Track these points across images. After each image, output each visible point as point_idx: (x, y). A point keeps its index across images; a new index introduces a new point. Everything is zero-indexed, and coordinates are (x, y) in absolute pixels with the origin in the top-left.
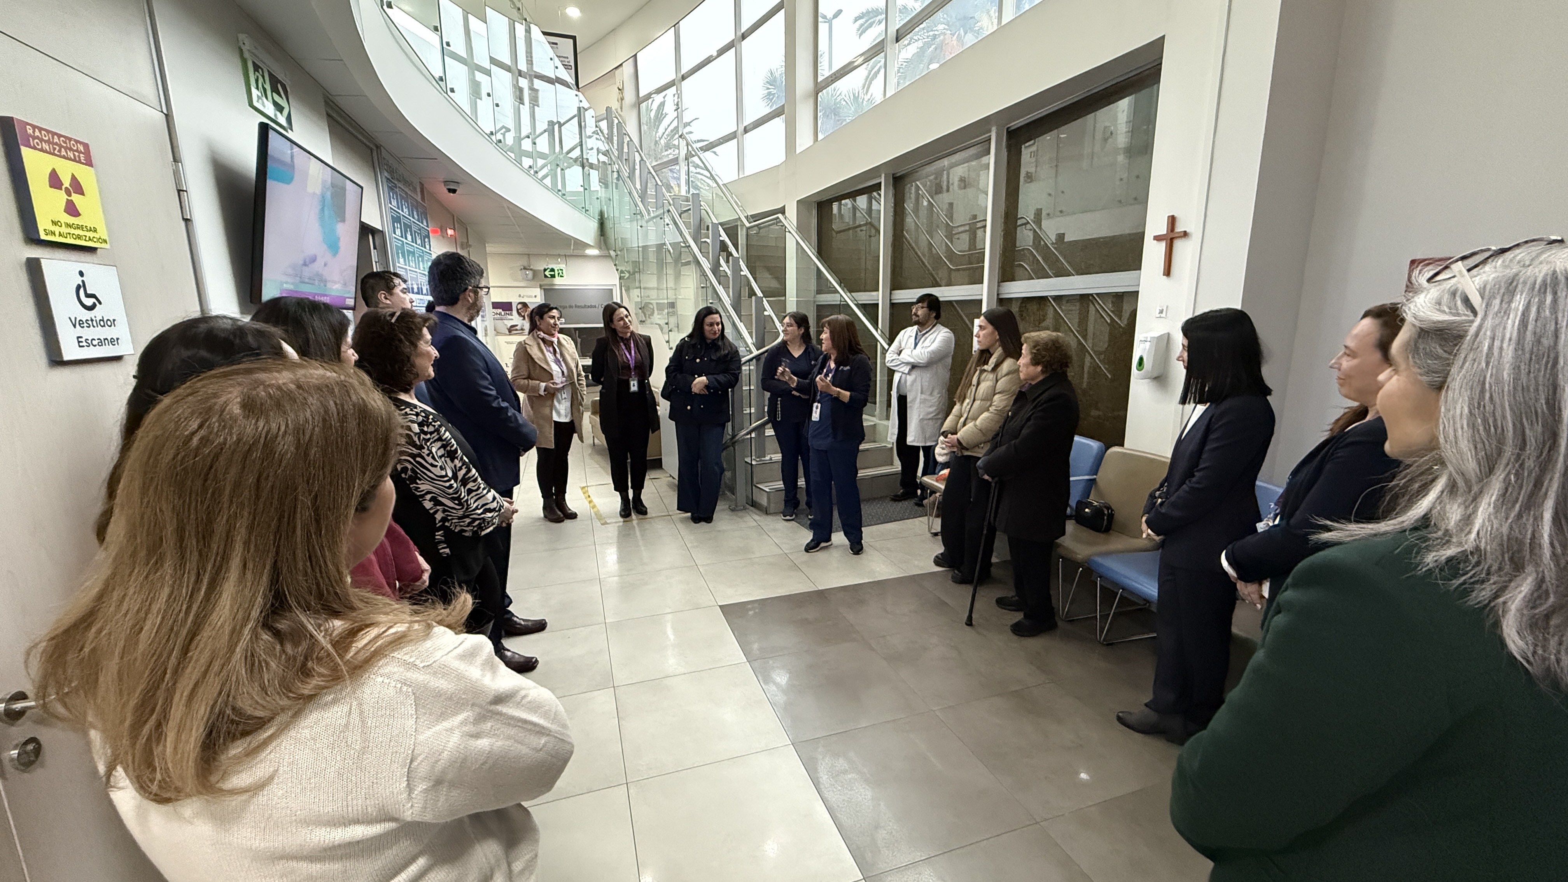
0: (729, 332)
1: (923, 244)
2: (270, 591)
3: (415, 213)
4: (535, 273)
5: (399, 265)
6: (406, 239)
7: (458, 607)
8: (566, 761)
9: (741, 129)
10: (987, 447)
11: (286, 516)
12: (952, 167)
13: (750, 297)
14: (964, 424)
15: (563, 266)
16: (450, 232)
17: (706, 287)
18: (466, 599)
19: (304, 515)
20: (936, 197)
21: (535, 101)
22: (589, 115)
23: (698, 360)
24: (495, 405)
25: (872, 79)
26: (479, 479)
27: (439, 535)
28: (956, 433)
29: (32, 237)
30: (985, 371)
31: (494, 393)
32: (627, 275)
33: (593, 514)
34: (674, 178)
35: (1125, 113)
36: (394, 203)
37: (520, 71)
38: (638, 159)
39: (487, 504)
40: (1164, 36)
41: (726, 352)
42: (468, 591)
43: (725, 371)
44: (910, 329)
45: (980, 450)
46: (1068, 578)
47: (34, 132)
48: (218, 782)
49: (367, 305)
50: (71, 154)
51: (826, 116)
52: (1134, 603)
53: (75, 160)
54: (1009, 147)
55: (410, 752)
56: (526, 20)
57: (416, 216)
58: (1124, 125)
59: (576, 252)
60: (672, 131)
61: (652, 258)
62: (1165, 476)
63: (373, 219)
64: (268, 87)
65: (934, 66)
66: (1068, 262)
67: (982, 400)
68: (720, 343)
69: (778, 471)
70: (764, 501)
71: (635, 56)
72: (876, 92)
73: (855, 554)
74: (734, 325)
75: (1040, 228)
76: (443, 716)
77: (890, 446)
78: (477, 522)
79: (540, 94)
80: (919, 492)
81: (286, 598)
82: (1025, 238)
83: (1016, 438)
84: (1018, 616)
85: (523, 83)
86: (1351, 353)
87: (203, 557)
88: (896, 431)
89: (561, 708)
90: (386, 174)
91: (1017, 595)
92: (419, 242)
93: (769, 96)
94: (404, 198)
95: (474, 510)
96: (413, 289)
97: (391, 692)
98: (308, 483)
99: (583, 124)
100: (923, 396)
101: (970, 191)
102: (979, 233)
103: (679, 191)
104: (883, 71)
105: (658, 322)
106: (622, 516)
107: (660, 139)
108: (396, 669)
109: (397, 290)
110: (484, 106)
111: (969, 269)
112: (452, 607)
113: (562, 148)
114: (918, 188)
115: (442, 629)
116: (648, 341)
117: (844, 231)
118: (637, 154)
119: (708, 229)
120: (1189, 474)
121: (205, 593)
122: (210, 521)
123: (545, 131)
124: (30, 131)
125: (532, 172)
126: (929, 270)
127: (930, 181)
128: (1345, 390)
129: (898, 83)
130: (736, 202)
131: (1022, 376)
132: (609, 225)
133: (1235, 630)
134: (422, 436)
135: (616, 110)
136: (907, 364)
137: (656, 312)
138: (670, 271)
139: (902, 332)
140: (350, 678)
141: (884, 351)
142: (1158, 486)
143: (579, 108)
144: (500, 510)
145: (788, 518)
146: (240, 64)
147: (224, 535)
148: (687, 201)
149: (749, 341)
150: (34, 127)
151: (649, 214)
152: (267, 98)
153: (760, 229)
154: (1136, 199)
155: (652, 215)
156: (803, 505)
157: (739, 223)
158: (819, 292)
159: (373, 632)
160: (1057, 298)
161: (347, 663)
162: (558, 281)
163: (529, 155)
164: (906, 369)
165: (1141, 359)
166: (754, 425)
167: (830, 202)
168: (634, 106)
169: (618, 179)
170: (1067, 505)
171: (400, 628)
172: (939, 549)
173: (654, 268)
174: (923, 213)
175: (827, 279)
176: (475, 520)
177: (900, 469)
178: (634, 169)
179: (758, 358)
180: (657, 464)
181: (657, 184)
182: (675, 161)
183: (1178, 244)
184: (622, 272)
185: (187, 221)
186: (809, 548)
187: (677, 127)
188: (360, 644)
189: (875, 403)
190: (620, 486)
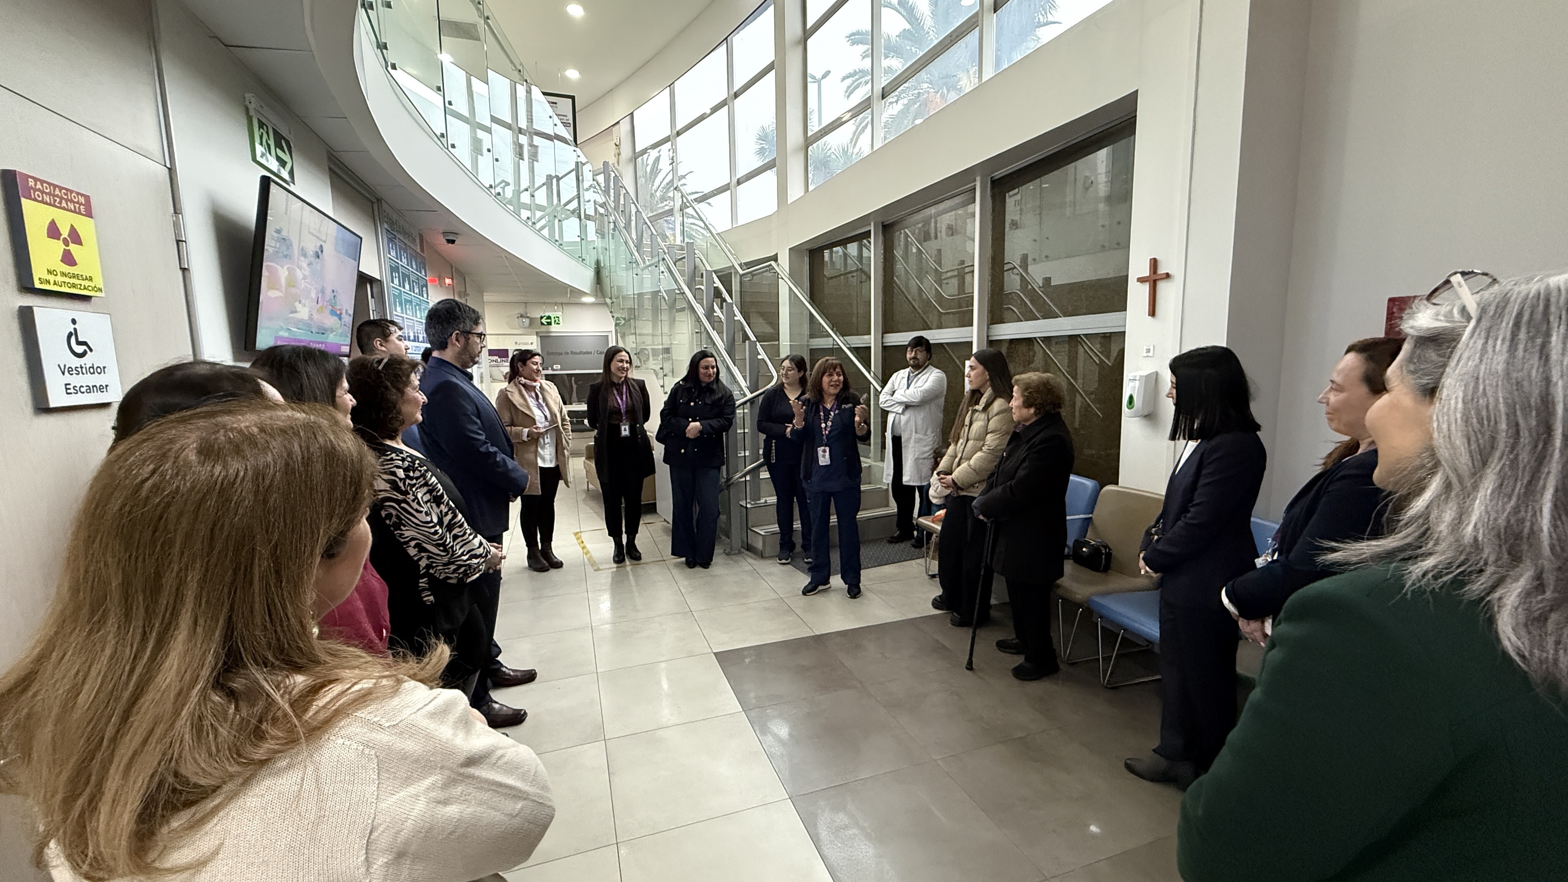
0: (723, 377)
1: (914, 290)
2: (223, 649)
3: (414, 263)
4: (532, 320)
5: (396, 313)
6: (404, 288)
7: (434, 660)
8: (545, 827)
9: (734, 181)
10: (982, 487)
11: (243, 567)
12: (938, 216)
13: (744, 342)
14: (959, 465)
15: (559, 314)
16: (448, 281)
17: (701, 331)
18: (443, 650)
19: (261, 566)
20: (925, 244)
21: (534, 157)
22: (587, 171)
23: (692, 404)
24: (482, 449)
25: (860, 134)
26: (466, 525)
27: (423, 583)
28: (951, 474)
29: (26, 286)
30: (977, 411)
31: (483, 438)
32: (623, 322)
33: (586, 560)
34: (669, 228)
35: (1104, 163)
36: (393, 253)
37: (520, 129)
38: (634, 210)
39: (473, 550)
40: (1137, 91)
41: (720, 395)
42: (445, 642)
43: (719, 415)
44: (902, 371)
45: (974, 490)
46: (1069, 619)
47: (35, 185)
48: (154, 861)
49: (363, 353)
50: (71, 206)
51: (816, 168)
52: (1138, 645)
53: (74, 212)
54: (993, 197)
55: (370, 822)
56: (526, 81)
57: (414, 266)
58: (1104, 175)
59: (573, 300)
60: (667, 184)
61: (647, 304)
62: (1160, 512)
63: (371, 266)
64: (272, 143)
65: (918, 122)
66: (1054, 304)
67: (974, 440)
68: (715, 386)
69: (773, 511)
70: (759, 545)
71: (632, 114)
72: (864, 146)
73: (851, 597)
74: (728, 368)
75: (1027, 273)
76: (408, 781)
77: (885, 487)
78: (462, 569)
79: (540, 150)
80: (915, 533)
81: (241, 654)
82: (1012, 282)
83: (1013, 479)
84: (1019, 660)
85: (523, 140)
86: (1338, 388)
87: (149, 613)
88: (892, 472)
89: (542, 768)
90: (386, 226)
91: (1017, 638)
92: (417, 291)
93: (761, 152)
94: (404, 248)
95: (459, 556)
96: (409, 337)
97: (353, 756)
98: (267, 532)
99: (581, 178)
100: (918, 436)
101: (958, 238)
102: (968, 278)
103: (675, 240)
104: (870, 126)
105: (654, 367)
106: (615, 562)
107: (656, 191)
108: (358, 730)
109: (393, 338)
110: (485, 161)
111: (959, 312)
112: (426, 660)
113: (559, 200)
114: (907, 236)
115: (413, 683)
116: (642, 385)
117: (836, 277)
118: (633, 206)
119: (702, 277)
120: (1184, 510)
121: (152, 651)
122: (158, 575)
123: (544, 184)
124: (31, 183)
125: (530, 223)
126: (919, 313)
127: (919, 228)
128: (1334, 425)
129: (885, 138)
130: (729, 250)
131: (1015, 417)
132: (605, 273)
133: (1239, 669)
134: (408, 481)
135: (613, 164)
136: (900, 403)
137: (651, 357)
138: (665, 317)
139: (895, 375)
140: (307, 741)
141: (878, 394)
142: (1153, 523)
143: (577, 163)
144: (486, 556)
145: (784, 561)
146: (246, 122)
147: (174, 590)
148: (682, 249)
149: (743, 384)
150: (36, 180)
151: (644, 262)
152: (270, 153)
153: (753, 276)
154: (1118, 244)
155: (648, 263)
156: (798, 548)
157: (733, 271)
158: (812, 336)
159: (337, 689)
160: (1047, 340)
161: (304, 724)
162: (554, 328)
163: (528, 207)
164: (900, 409)
165: (1131, 397)
166: (749, 468)
167: (821, 249)
168: (631, 160)
169: (614, 230)
170: (1065, 545)
171: (366, 684)
172: (937, 591)
173: (648, 315)
174: (913, 260)
175: (820, 324)
176: (460, 566)
177: (896, 510)
178: (630, 220)
179: (752, 401)
180: (652, 509)
181: (652, 234)
182: (670, 212)
183: (1162, 286)
184: (618, 319)
185: (184, 270)
186: (806, 592)
187: (672, 181)
188: (321, 703)
189: (870, 445)
190: (614, 531)
